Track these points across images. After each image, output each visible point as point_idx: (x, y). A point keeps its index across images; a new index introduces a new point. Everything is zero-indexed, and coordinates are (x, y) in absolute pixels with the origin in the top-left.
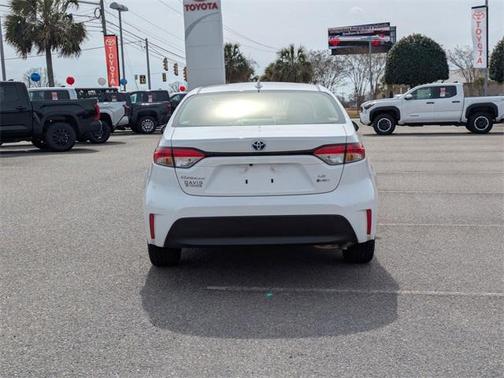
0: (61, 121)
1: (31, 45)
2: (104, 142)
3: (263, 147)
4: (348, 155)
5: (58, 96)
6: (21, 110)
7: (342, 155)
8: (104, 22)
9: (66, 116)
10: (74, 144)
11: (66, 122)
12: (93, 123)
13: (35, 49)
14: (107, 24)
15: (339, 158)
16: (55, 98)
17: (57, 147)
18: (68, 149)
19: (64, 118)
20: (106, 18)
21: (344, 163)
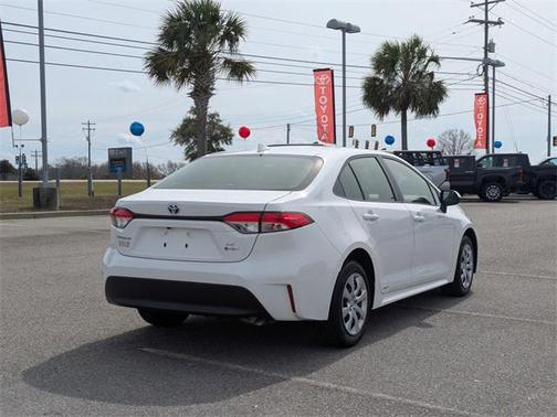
3: (177, 211)
4: (264, 224)
7: (257, 224)
15: (253, 227)
21: (260, 232)
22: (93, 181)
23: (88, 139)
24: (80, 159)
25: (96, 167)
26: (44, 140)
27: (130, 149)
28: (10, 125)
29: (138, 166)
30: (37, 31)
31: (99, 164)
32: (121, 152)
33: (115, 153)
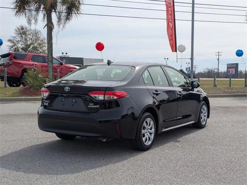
22: (216, 79)
23: (218, 60)
24: (215, 69)
25: (222, 73)
26: (192, 59)
27: (238, 64)
28: (176, 51)
29: (241, 72)
30: (191, 5)
31: (223, 71)
32: (233, 65)
33: (230, 66)
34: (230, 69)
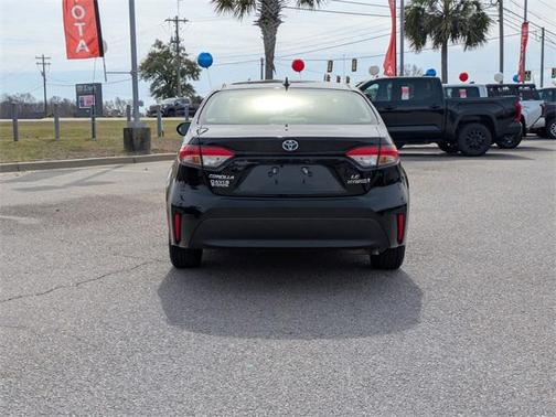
0: (475, 121)
1: (425, 37)
2: (514, 146)
5: (467, 93)
6: (435, 110)
8: (501, 9)
9: (481, 116)
10: (489, 147)
11: (481, 122)
12: (512, 125)
13: (429, 42)
14: (504, 11)
16: (463, 96)
17: (469, 151)
18: (481, 154)
19: (478, 118)
20: (504, 6)
23: (43, 74)
27: (100, 85)
28: (102, 55)
32: (90, 88)
33: (83, 90)
34: (85, 97)
